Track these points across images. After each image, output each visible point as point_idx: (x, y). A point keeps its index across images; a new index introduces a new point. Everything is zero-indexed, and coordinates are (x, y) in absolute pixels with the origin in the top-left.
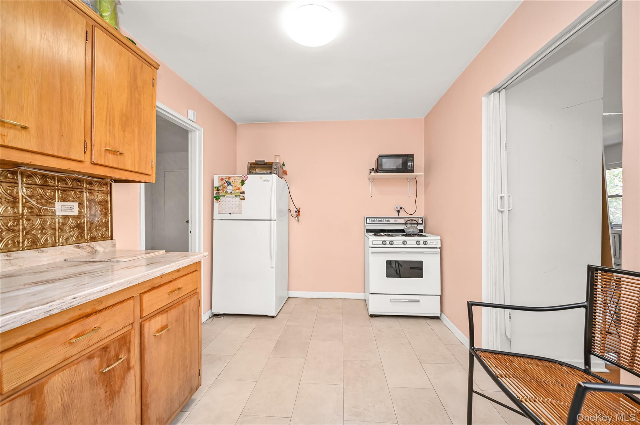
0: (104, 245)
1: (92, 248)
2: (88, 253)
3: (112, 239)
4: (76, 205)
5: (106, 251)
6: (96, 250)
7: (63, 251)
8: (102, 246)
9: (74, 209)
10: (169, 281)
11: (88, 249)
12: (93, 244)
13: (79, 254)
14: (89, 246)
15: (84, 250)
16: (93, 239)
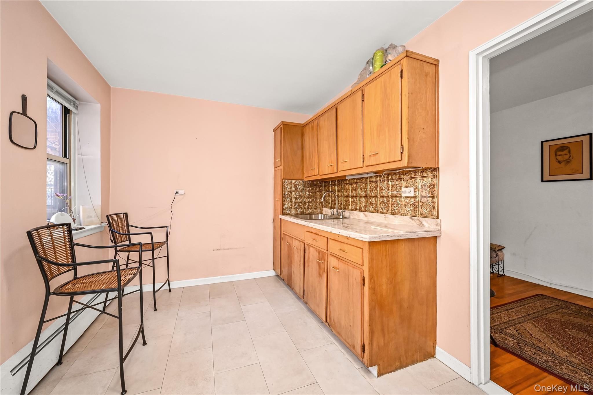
0: (429, 222)
1: (420, 222)
2: (418, 225)
3: (438, 218)
4: (412, 189)
5: (430, 227)
6: (423, 224)
7: (404, 219)
8: (427, 222)
9: (411, 192)
10: (342, 241)
11: (418, 222)
12: (421, 219)
13: (412, 224)
14: (418, 220)
15: (415, 222)
16: (422, 215)
